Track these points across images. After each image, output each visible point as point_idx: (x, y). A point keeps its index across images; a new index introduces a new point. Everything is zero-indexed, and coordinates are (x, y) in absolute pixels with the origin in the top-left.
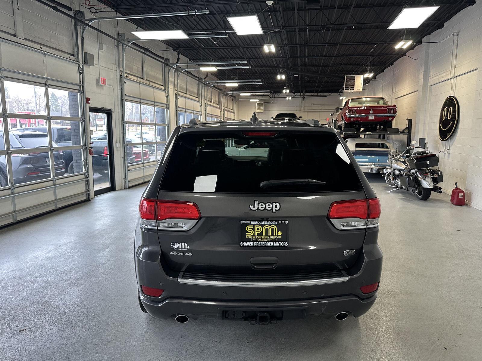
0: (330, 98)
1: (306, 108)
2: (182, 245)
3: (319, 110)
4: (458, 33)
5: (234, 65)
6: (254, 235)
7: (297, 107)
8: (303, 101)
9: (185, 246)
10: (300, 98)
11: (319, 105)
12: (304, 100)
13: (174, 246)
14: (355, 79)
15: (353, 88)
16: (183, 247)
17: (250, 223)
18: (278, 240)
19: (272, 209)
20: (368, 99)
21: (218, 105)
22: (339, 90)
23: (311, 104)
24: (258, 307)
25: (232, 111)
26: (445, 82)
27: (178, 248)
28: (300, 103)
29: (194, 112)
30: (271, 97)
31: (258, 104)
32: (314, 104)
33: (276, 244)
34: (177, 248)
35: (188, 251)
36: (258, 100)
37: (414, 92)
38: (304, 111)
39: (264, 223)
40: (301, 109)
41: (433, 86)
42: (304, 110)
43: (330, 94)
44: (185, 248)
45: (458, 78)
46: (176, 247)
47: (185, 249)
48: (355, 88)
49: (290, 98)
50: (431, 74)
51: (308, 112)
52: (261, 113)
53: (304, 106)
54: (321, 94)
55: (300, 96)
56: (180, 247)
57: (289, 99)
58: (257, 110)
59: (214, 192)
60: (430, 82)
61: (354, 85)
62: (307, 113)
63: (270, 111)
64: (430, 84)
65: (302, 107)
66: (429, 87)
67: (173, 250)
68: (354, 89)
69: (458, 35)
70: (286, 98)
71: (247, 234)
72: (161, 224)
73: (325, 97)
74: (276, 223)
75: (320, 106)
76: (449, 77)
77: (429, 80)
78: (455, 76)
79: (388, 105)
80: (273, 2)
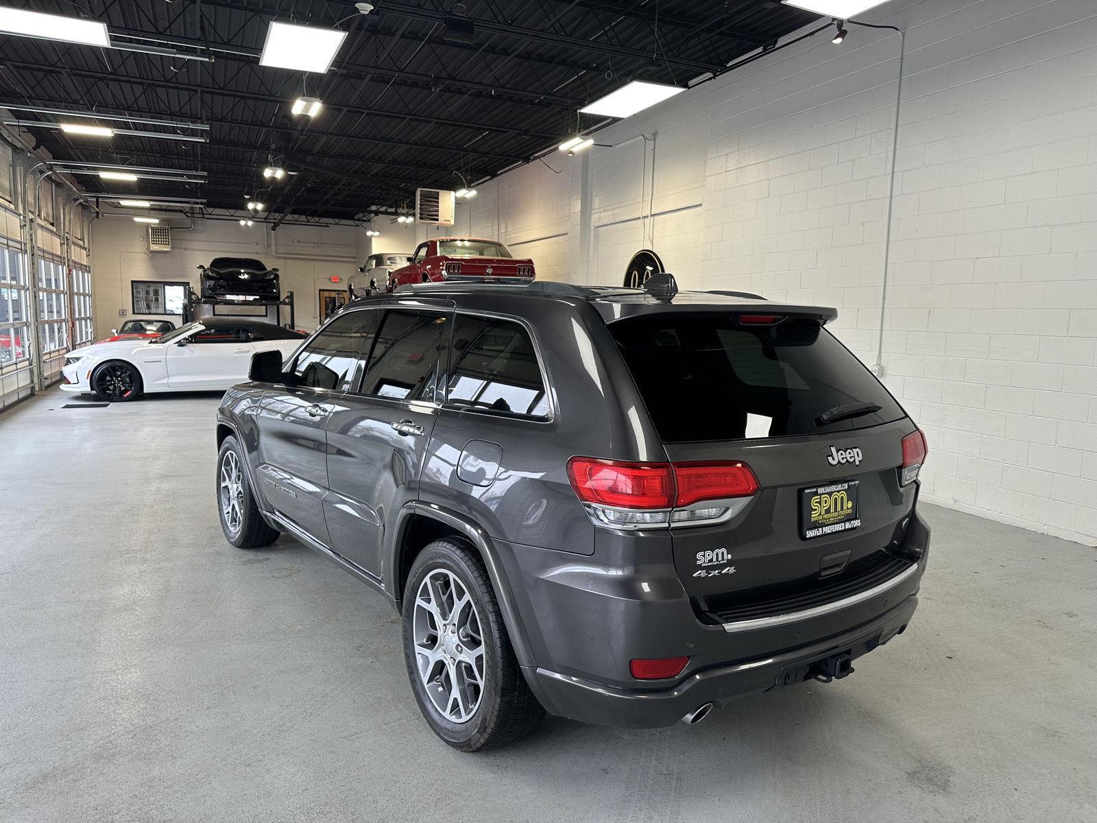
0: (337, 230)
1: (282, 249)
2: (717, 554)
3: (311, 255)
4: (655, 135)
5: (173, 131)
6: (820, 514)
7: (257, 244)
8: (273, 232)
9: (722, 554)
10: (265, 224)
11: (312, 245)
12: (273, 229)
13: (703, 558)
14: (438, 199)
15: (435, 217)
16: (720, 558)
17: (817, 491)
18: (849, 519)
19: (854, 461)
20: (467, 244)
21: (52, 224)
22: (355, 215)
23: (293, 242)
24: (819, 654)
25: (81, 243)
26: (629, 223)
27: (711, 561)
28: (266, 235)
29: (11, 243)
30: (188, 214)
31: (153, 229)
32: (298, 242)
33: (848, 526)
34: (709, 562)
35: (729, 563)
36: (157, 221)
37: (556, 236)
38: (276, 255)
39: (833, 488)
40: (269, 250)
41: (600, 229)
42: (277, 253)
43: (337, 221)
44: (723, 560)
45: (656, 218)
46: (707, 561)
47: (723, 562)
48: (440, 218)
49: (250, 223)
50: (596, 203)
51: (285, 258)
52: (162, 254)
53: (276, 245)
54: (317, 219)
55: (263, 220)
56: (715, 559)
57: (246, 225)
58: (151, 245)
59: (767, 436)
60: (595, 219)
61: (438, 211)
62: (283, 260)
63: (185, 248)
64: (593, 224)
65: (271, 245)
66: (592, 228)
67: (700, 567)
68: (437, 220)
69: (655, 140)
70: (239, 220)
71: (813, 513)
72: (677, 516)
73: (327, 226)
74: (846, 486)
75: (314, 247)
76: (639, 215)
77: (592, 216)
78: (652, 213)
79: (511, 259)
80: (372, 8)
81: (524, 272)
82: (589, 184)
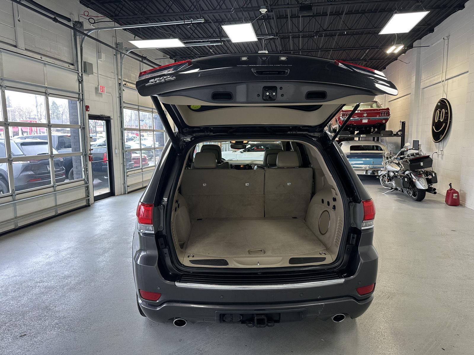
4: (448, 37)
24: (255, 310)
26: (437, 85)
37: (407, 95)
41: (425, 89)
45: (449, 80)
50: (423, 77)
60: (422, 85)
64: (422, 87)
66: (421, 90)
69: (448, 39)
76: (440, 80)
77: (421, 83)
78: (446, 79)
79: (381, 108)
80: (266, 10)
81: (384, 114)
82: (421, 67)
